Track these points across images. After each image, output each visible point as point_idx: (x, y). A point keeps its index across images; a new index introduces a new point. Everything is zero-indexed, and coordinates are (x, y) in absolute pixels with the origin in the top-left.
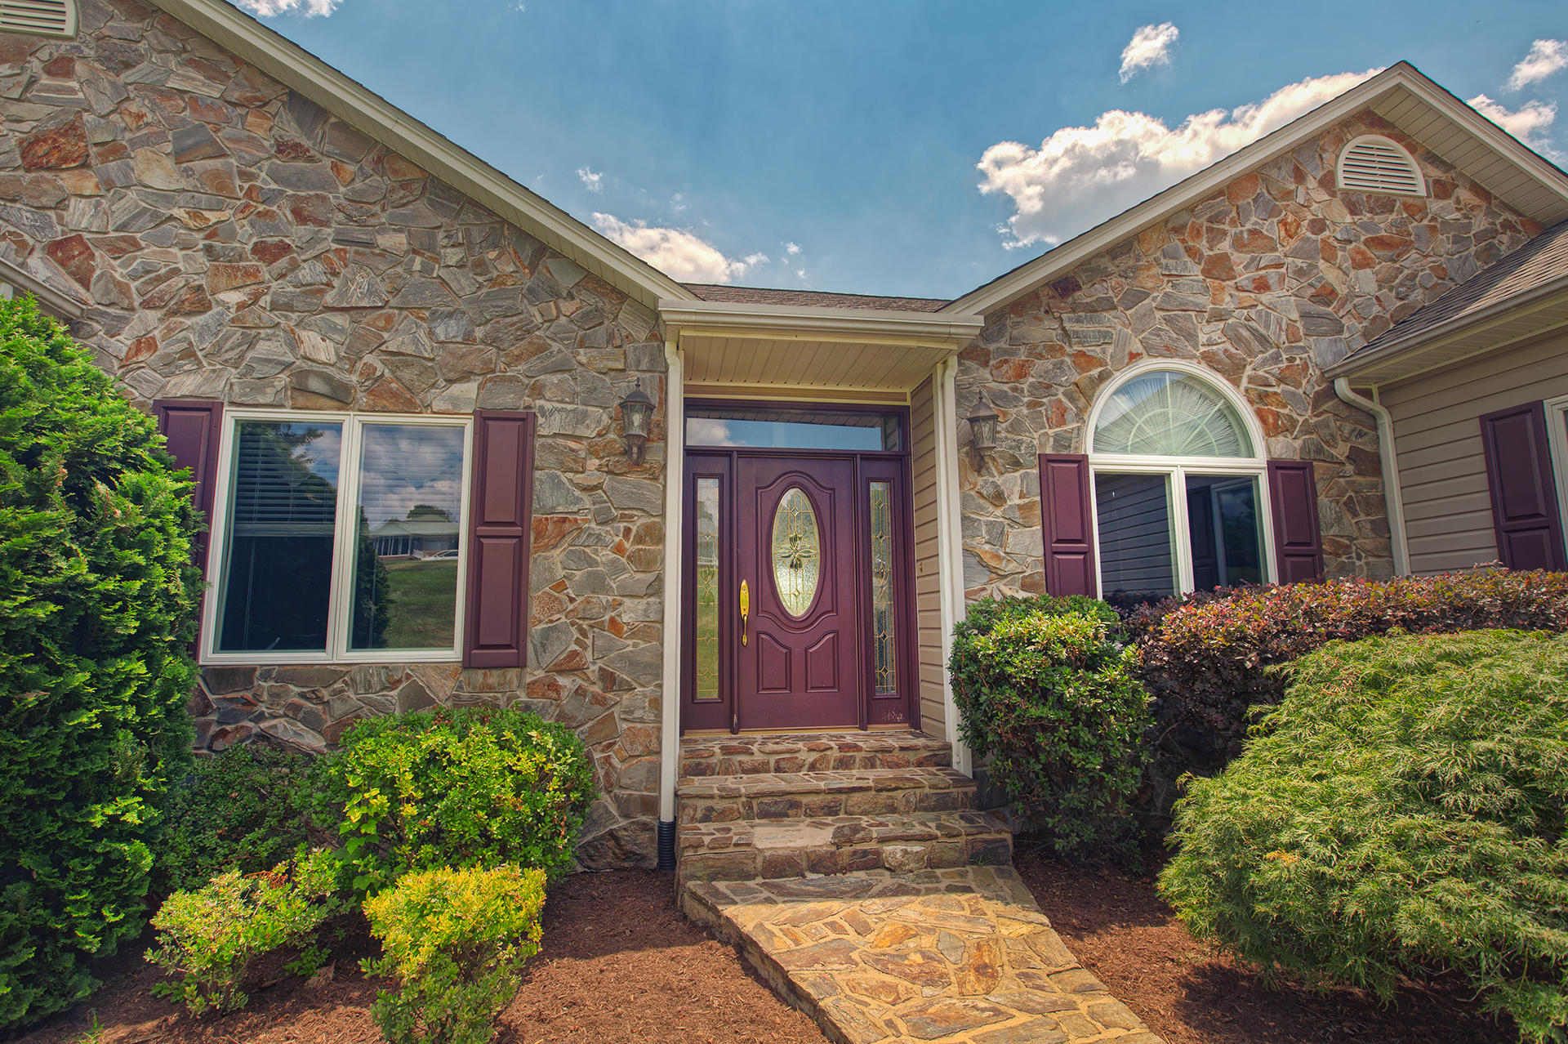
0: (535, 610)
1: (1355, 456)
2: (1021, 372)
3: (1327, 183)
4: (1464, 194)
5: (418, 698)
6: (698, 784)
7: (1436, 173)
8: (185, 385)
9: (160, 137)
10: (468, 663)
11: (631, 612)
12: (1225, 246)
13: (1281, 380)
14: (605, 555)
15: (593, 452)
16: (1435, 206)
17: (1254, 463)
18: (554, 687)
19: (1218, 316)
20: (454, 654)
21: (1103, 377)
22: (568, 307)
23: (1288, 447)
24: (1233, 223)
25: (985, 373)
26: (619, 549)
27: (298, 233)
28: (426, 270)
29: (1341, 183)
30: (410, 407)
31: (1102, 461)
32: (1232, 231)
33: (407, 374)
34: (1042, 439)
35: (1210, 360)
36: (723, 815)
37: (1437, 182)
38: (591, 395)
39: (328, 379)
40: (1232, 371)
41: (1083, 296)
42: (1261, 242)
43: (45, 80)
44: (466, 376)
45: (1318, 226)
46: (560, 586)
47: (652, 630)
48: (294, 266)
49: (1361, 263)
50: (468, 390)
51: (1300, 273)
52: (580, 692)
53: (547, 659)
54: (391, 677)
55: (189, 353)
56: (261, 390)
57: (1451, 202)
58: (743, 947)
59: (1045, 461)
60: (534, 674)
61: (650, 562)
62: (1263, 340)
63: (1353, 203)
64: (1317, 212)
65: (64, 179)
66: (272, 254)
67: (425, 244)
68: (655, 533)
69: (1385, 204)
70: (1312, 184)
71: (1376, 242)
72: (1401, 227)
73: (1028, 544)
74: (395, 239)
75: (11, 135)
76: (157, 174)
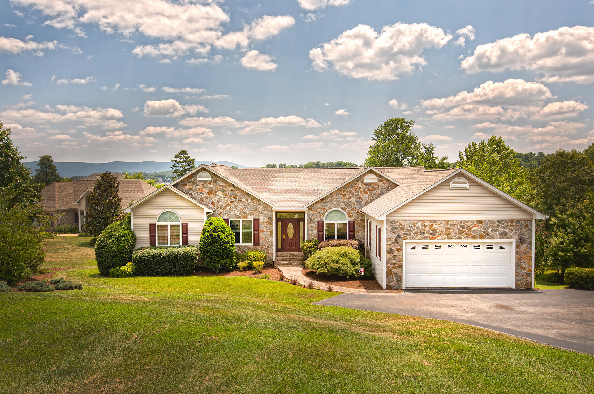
0: (260, 240)
1: (361, 220)
2: (316, 211)
3: (362, 182)
4: (384, 181)
5: (249, 249)
6: (277, 257)
7: (380, 178)
8: (225, 217)
9: (220, 190)
10: (254, 245)
11: (270, 240)
12: (345, 192)
13: (352, 210)
14: (267, 234)
15: (266, 223)
16: (379, 184)
17: (347, 221)
18: (262, 247)
19: (343, 202)
20: (252, 244)
21: (326, 211)
22: (262, 206)
23: (352, 219)
24: (347, 189)
25: (311, 211)
26: (269, 233)
27: (234, 200)
28: (247, 203)
29: (364, 182)
30: (246, 218)
31: (326, 222)
32: (346, 190)
33: (246, 215)
34: (318, 219)
35: (342, 208)
36: (279, 260)
37: (380, 180)
38: (265, 216)
39: (238, 216)
40: (345, 209)
41: (324, 201)
42: (351, 191)
43: (209, 185)
44: (252, 215)
45: (360, 188)
46: (263, 237)
47: (272, 242)
48: (234, 203)
49: (366, 193)
51: (356, 195)
52: (265, 248)
53: (262, 245)
54: (246, 246)
55: (225, 214)
56: (232, 217)
57: (382, 183)
58: (279, 270)
59: (318, 222)
60: (260, 246)
61: (272, 234)
62: (349, 205)
63: (366, 184)
64: (360, 186)
65: (212, 196)
66: (232, 202)
67: (247, 200)
68: (272, 231)
69: (371, 184)
70: (360, 182)
71: (369, 190)
72: (373, 187)
73: (315, 232)
74: (244, 200)
75: (206, 192)
76: (220, 194)
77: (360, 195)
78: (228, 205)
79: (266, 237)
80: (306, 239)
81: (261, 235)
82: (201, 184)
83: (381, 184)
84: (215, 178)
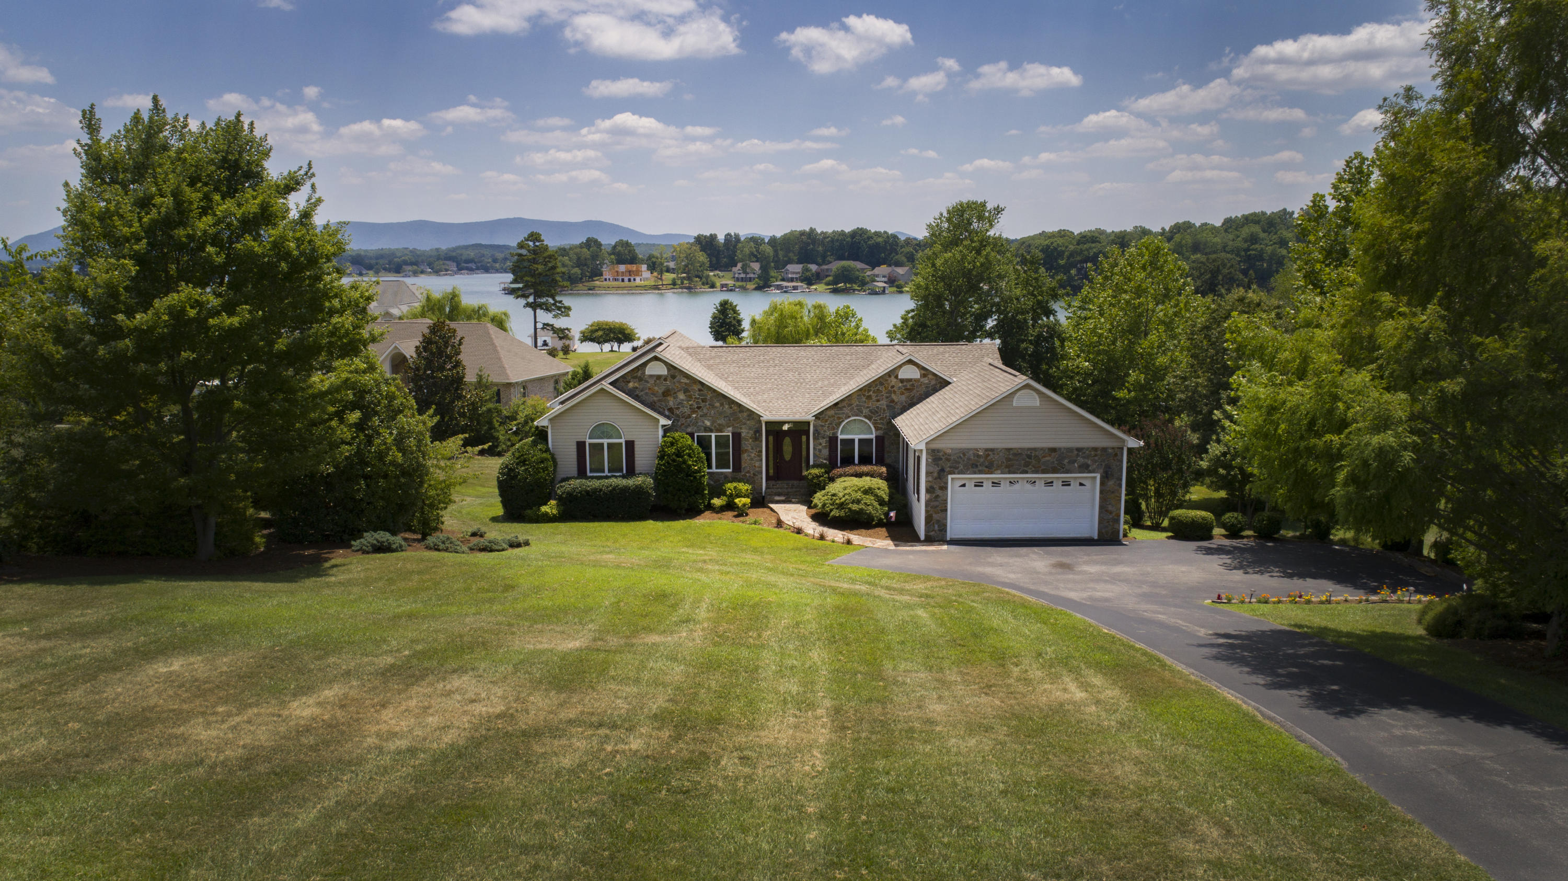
0: (743, 464)
1: (894, 434)
2: (826, 421)
3: (896, 377)
4: (930, 376)
5: (726, 477)
6: (768, 490)
7: (923, 372)
9: (681, 390)
10: (733, 472)
11: (757, 464)
12: (871, 393)
13: (880, 420)
14: (753, 455)
15: (751, 439)
16: (922, 380)
17: (873, 436)
19: (868, 407)
20: (730, 470)
21: (843, 421)
22: (745, 413)
23: (880, 433)
25: (819, 421)
26: (755, 454)
27: (702, 404)
28: (723, 409)
29: (899, 377)
30: (722, 432)
31: (841, 437)
32: (873, 389)
33: (721, 427)
34: (829, 433)
35: (865, 417)
36: (772, 495)
37: (923, 374)
38: (750, 430)
39: (709, 428)
40: (870, 418)
41: (839, 406)
42: (879, 391)
43: (664, 382)
44: (730, 426)
45: (893, 387)
46: (746, 460)
47: (761, 467)
48: (702, 409)
49: (902, 394)
50: (730, 429)
51: (887, 397)
52: (750, 476)
54: (722, 473)
55: (689, 425)
56: (700, 430)
57: (926, 378)
58: (772, 510)
59: (830, 438)
60: (743, 473)
61: (760, 456)
62: (877, 412)
63: (902, 381)
64: (893, 383)
65: (669, 398)
66: (699, 408)
67: (722, 405)
68: (761, 451)
69: (910, 380)
70: (893, 377)
71: (907, 389)
72: (913, 385)
73: (826, 452)
74: (717, 404)
75: (660, 392)
76: (681, 396)
77: (893, 396)
78: (694, 412)
79: (752, 459)
80: (811, 463)
81: (745, 456)
82: (652, 381)
83: (925, 380)
84: (673, 371)
